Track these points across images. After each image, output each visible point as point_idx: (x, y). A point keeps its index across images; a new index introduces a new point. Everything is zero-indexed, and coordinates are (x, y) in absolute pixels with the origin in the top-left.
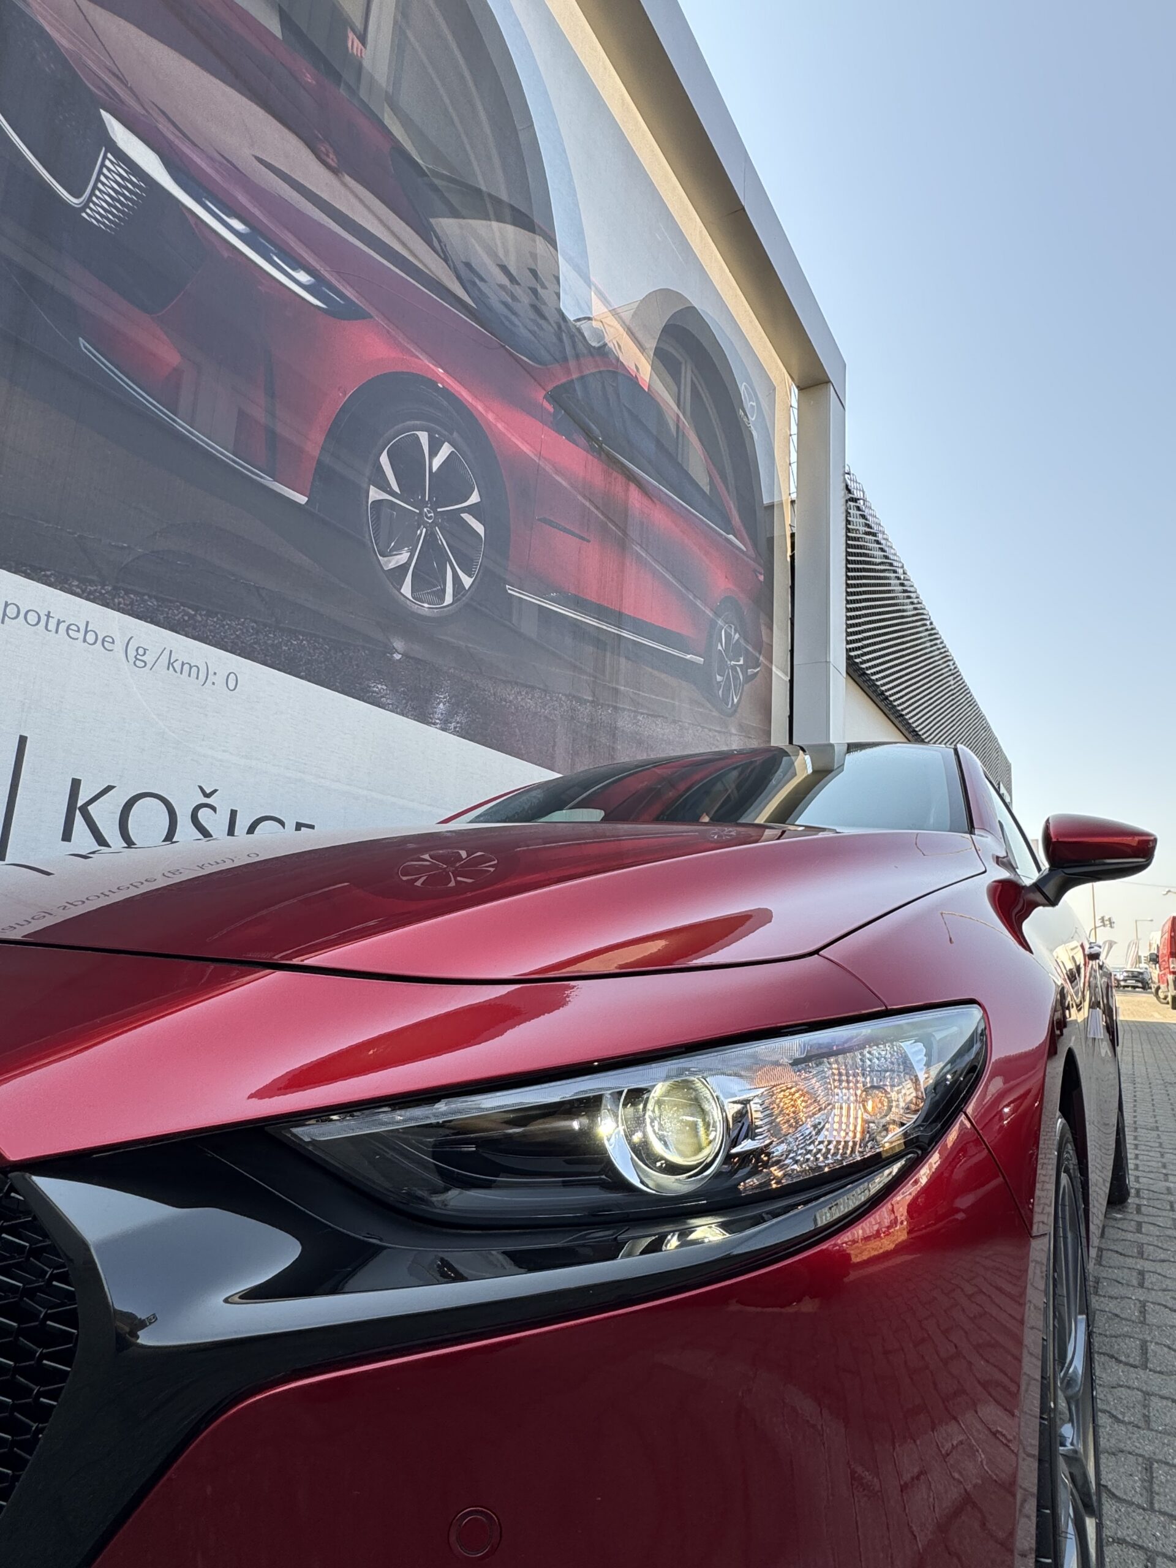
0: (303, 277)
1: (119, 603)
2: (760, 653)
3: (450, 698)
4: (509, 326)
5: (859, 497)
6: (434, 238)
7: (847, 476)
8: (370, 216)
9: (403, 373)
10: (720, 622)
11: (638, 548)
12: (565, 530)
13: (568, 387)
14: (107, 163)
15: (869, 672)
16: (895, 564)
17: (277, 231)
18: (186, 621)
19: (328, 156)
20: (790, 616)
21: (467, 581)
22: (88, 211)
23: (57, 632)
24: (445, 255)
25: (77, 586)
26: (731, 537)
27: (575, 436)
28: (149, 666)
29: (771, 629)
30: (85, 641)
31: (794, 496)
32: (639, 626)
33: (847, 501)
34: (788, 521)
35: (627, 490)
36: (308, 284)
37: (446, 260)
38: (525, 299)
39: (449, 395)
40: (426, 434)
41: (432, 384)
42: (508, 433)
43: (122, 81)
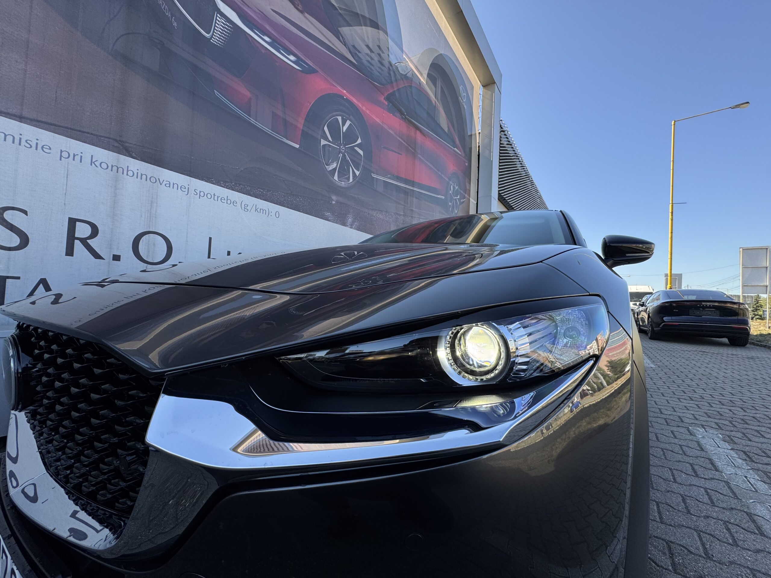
0: (292, 58)
1: (237, 189)
2: (466, 194)
3: (353, 216)
4: (370, 70)
5: (505, 130)
6: (340, 36)
7: (501, 122)
8: (315, 29)
9: (331, 94)
10: (451, 182)
11: (420, 156)
12: (393, 151)
13: (393, 94)
14: (218, 18)
15: (506, 199)
16: (519, 156)
17: (281, 39)
18: (260, 194)
19: (298, 6)
20: (477, 179)
21: (357, 173)
22: (213, 39)
23: (217, 200)
24: (345, 43)
25: (223, 184)
26: (455, 149)
27: (396, 113)
28: (249, 211)
29: (470, 184)
30: (227, 203)
31: (480, 131)
32: (420, 186)
33: (500, 132)
34: (478, 140)
35: (416, 133)
36: (294, 60)
37: (345, 45)
38: (376, 59)
39: (348, 101)
40: (340, 117)
41: (342, 97)
42: (370, 115)
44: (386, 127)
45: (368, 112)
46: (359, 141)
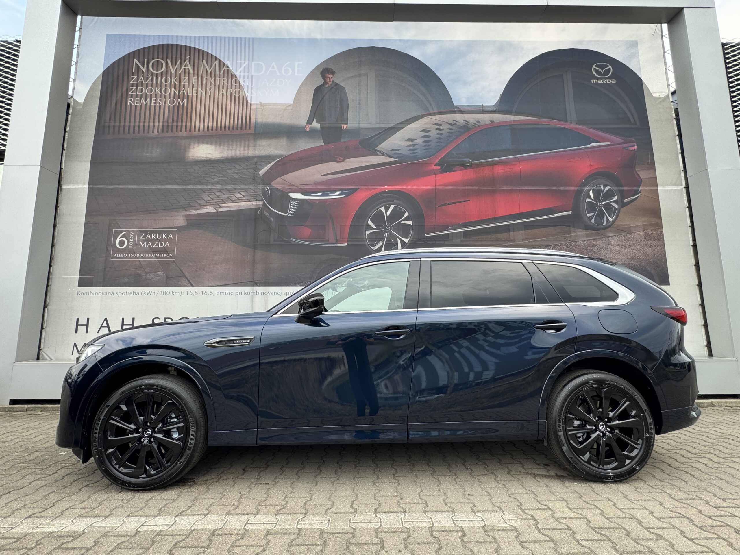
2: (639, 186)
4: (413, 155)
6: (377, 153)
8: (354, 164)
9: (372, 196)
10: (586, 188)
12: (454, 203)
14: (291, 202)
19: (340, 159)
21: (406, 240)
22: (289, 214)
26: (593, 144)
27: (454, 169)
36: (339, 193)
37: (383, 155)
38: (421, 142)
39: (390, 192)
40: (383, 207)
41: (384, 192)
42: (418, 188)
43: (291, 185)
44: (441, 187)
45: (414, 187)
46: (407, 214)
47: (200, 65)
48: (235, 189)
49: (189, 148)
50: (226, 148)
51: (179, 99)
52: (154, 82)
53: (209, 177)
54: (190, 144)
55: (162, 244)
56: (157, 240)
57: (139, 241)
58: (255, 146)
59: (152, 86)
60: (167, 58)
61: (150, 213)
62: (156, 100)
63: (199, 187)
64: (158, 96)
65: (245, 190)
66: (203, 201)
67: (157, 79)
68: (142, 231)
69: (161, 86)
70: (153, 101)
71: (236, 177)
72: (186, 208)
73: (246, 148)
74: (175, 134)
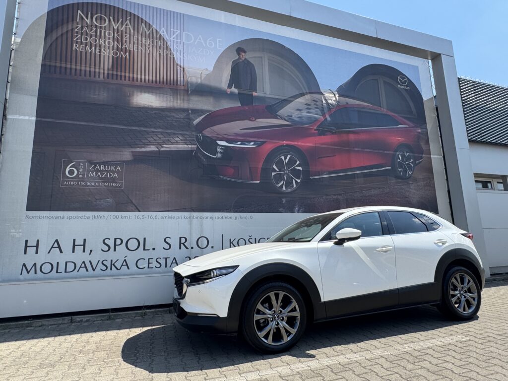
1: (231, 211)
2: (423, 154)
3: (299, 206)
4: (301, 121)
6: (278, 117)
9: (276, 148)
10: (398, 153)
11: (354, 149)
12: (327, 157)
14: (219, 148)
17: (246, 139)
18: (242, 210)
19: (253, 119)
21: (299, 181)
22: (217, 157)
23: (224, 219)
24: (281, 118)
25: (226, 211)
26: (399, 126)
27: (326, 133)
28: (238, 219)
29: (428, 144)
30: (228, 218)
35: (348, 136)
36: (253, 144)
39: (287, 145)
40: (283, 156)
41: (283, 146)
42: (305, 144)
43: (218, 134)
44: (319, 145)
46: (298, 162)
47: (139, 27)
48: (174, 134)
49: (133, 95)
50: (165, 99)
51: (122, 52)
52: (98, 34)
53: (152, 121)
54: (133, 92)
55: (110, 175)
56: (106, 171)
57: (89, 171)
58: (188, 100)
59: (96, 36)
60: (110, 16)
61: (99, 148)
62: (100, 50)
63: (142, 129)
64: (102, 47)
65: (182, 135)
66: (146, 141)
67: (101, 32)
68: (91, 163)
69: (105, 38)
70: (97, 50)
71: (175, 124)
72: (132, 146)
73: (182, 101)
74: (119, 82)
